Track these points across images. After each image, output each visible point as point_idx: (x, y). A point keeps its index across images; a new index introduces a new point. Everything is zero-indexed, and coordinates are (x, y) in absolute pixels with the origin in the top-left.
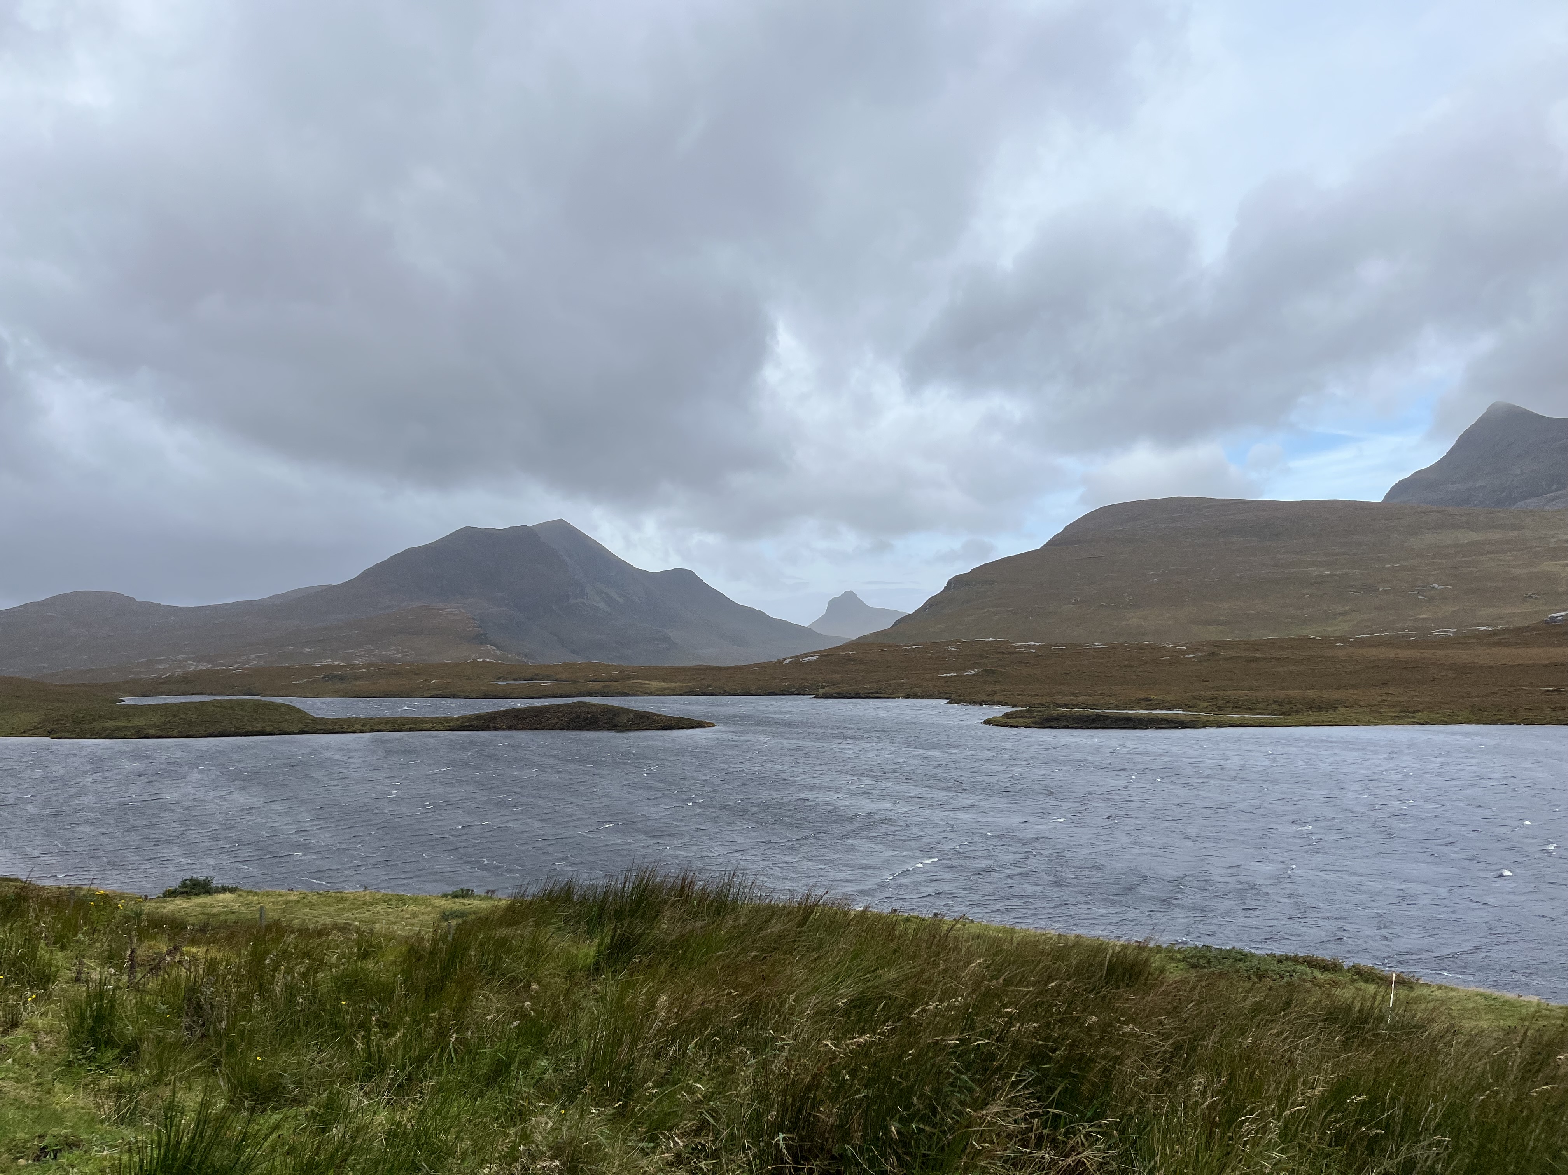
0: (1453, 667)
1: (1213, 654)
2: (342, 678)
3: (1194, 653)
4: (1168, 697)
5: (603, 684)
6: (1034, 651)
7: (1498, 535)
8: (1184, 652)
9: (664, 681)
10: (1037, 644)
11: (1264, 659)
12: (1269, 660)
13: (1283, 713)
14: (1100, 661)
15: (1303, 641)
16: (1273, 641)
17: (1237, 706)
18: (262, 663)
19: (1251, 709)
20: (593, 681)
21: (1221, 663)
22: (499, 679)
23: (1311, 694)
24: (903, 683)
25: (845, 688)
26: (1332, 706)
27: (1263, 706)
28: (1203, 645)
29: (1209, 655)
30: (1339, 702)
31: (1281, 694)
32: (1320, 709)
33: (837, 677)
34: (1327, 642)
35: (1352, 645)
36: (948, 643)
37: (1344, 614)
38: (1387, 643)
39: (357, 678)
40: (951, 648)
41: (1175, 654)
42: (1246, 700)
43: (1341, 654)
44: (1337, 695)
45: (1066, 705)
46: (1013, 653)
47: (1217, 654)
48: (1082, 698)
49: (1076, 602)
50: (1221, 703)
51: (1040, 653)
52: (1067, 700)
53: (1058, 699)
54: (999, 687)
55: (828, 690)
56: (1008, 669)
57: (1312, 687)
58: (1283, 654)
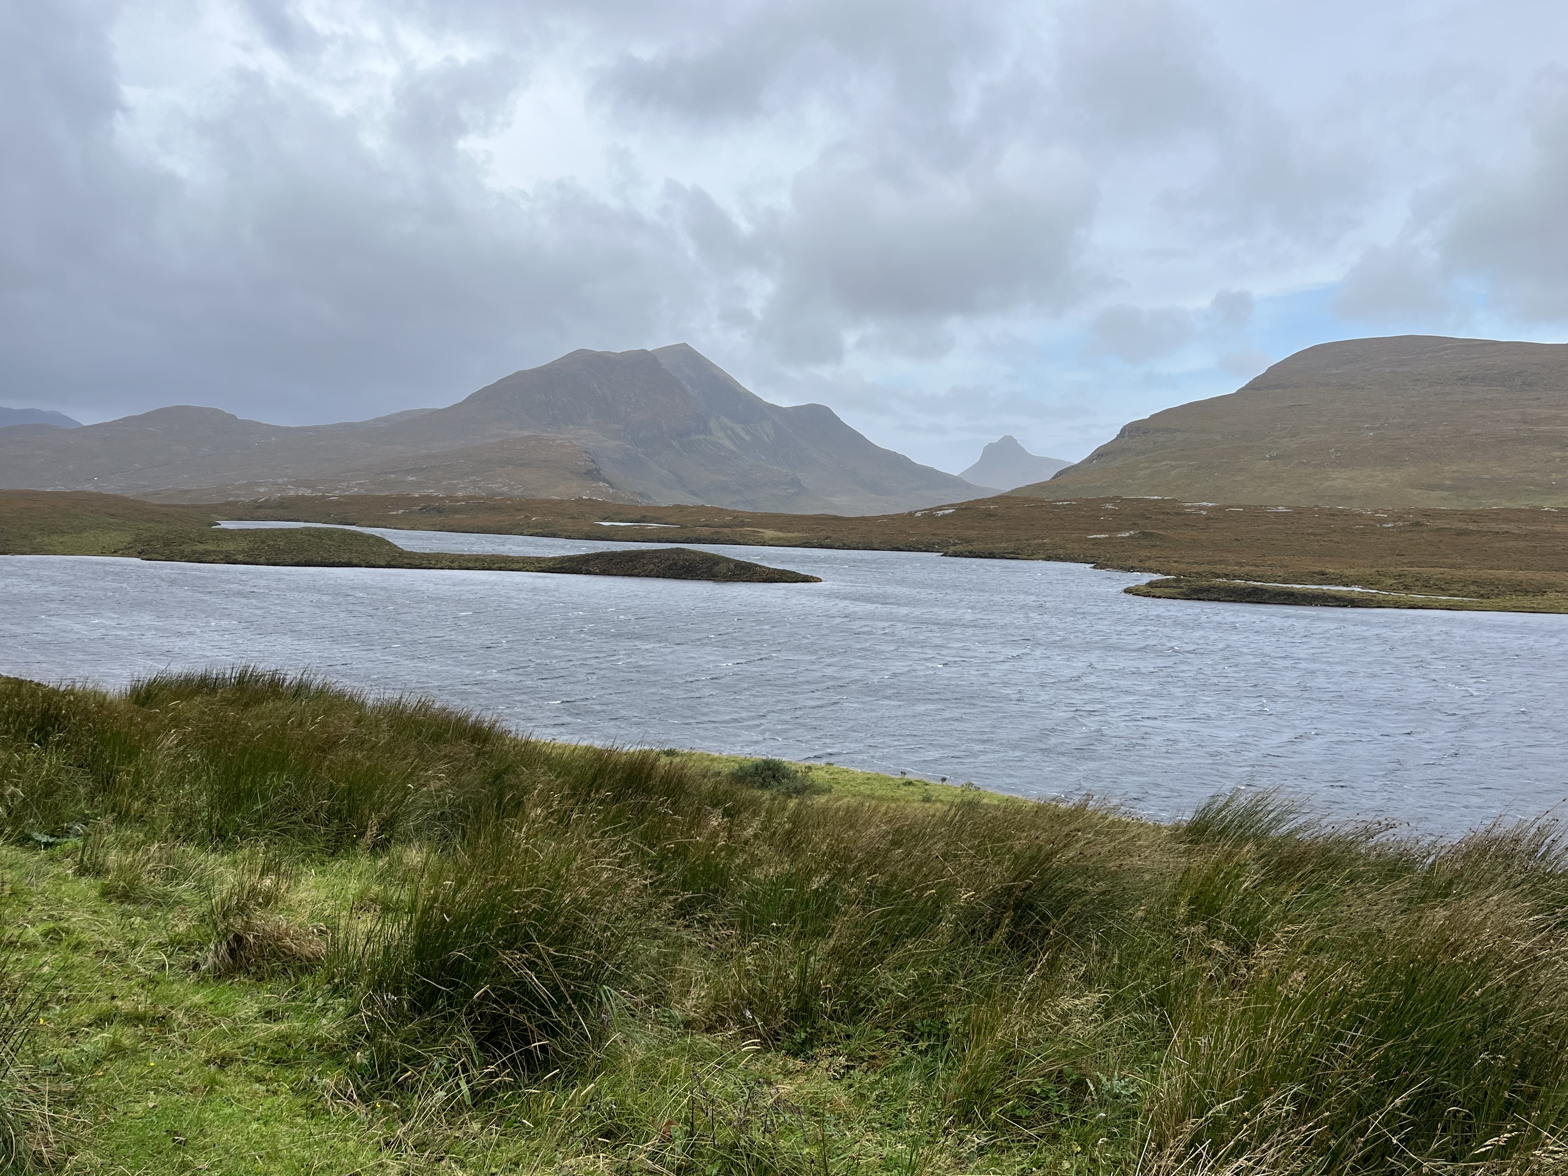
1: (1417, 524)
2: (440, 511)
3: (1394, 521)
4: (1348, 572)
5: (713, 530)
6: (1204, 513)
8: (1381, 521)
9: (780, 529)
10: (1210, 505)
11: (1478, 532)
12: (1484, 534)
13: (1482, 596)
14: (1280, 527)
15: (1535, 514)
17: (1427, 585)
18: (363, 491)
19: (1443, 590)
20: (704, 526)
21: (1424, 535)
22: (604, 520)
23: (1521, 575)
24: (1045, 543)
25: (977, 547)
26: (1540, 591)
27: (1458, 586)
28: (1409, 513)
29: (1412, 525)
30: (1552, 586)
31: (1486, 574)
32: (1526, 592)
33: (973, 534)
36: (1106, 500)
39: (456, 511)
40: (1109, 506)
41: (1372, 522)
42: (1438, 579)
44: (1555, 576)
45: (1226, 576)
46: (1180, 514)
47: (1423, 525)
48: (1247, 569)
49: (1272, 458)
50: (1409, 581)
51: (1211, 515)
52: (1228, 570)
53: (1220, 568)
54: (1154, 552)
55: (959, 548)
56: (1170, 533)
57: (1528, 567)
58: (1505, 527)
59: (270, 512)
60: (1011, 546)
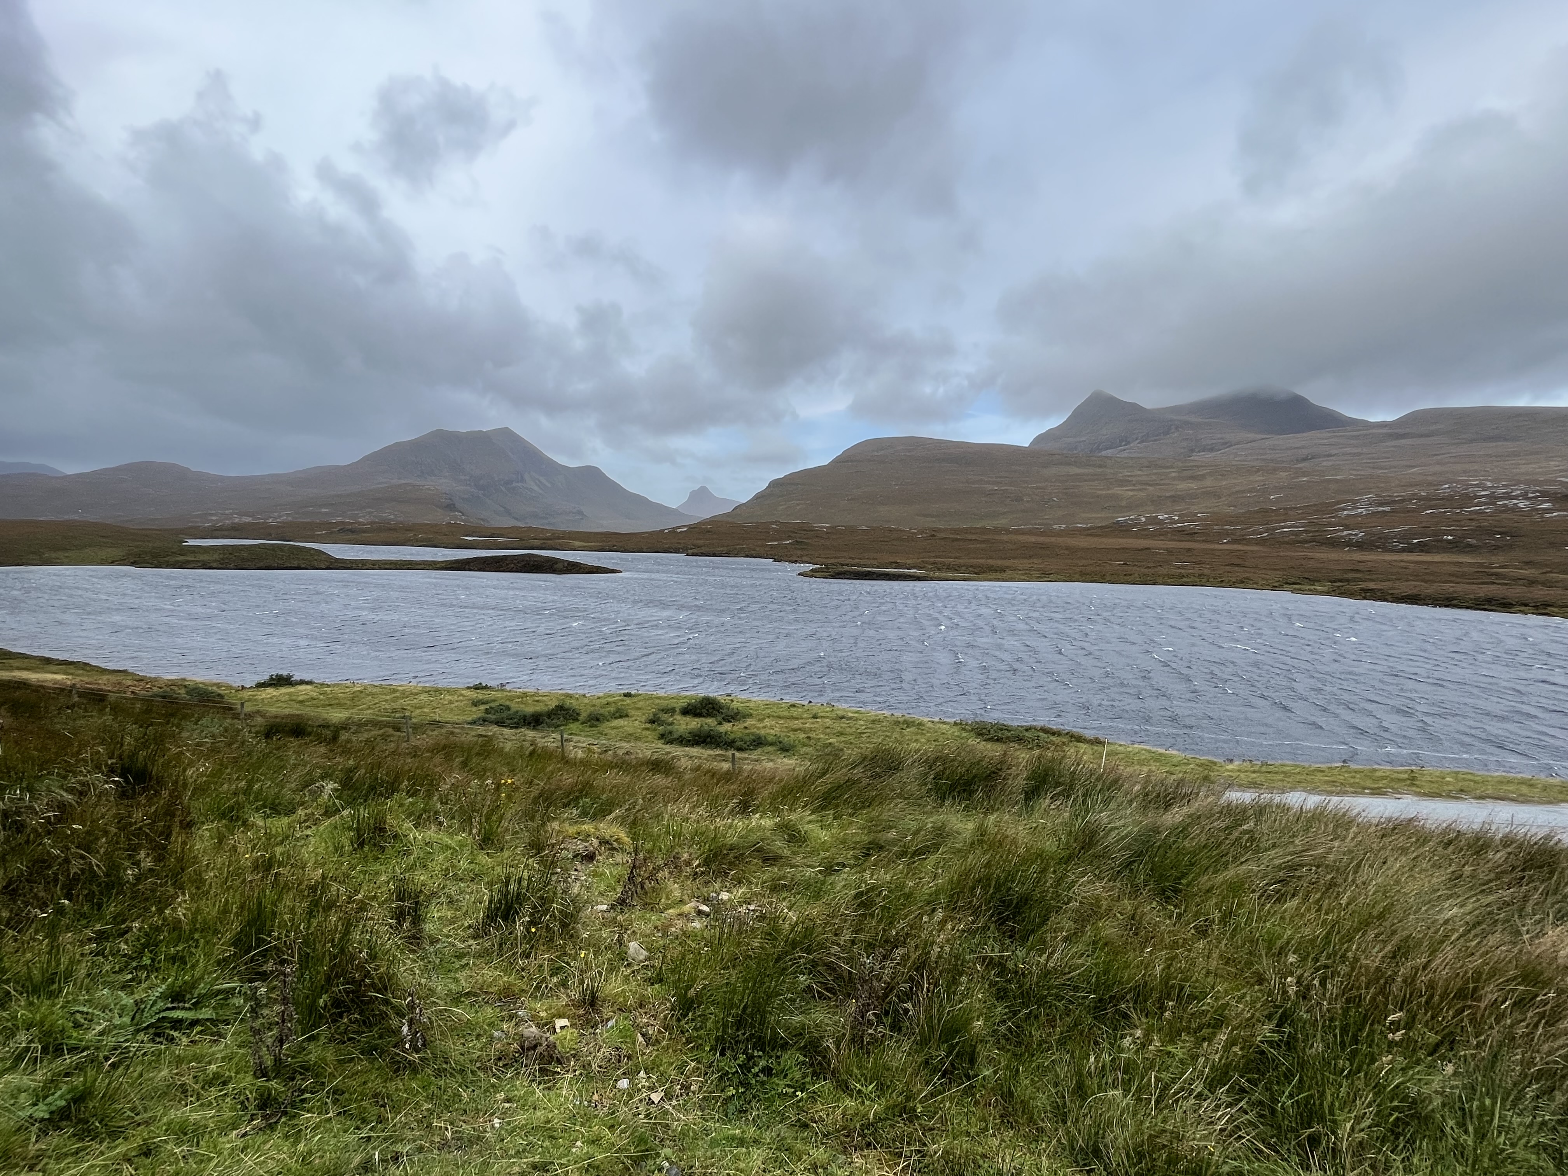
0: (1067, 548)
1: (933, 535)
2: (352, 531)
3: (921, 534)
4: (908, 562)
5: (543, 541)
6: (825, 530)
7: (1090, 470)
8: (915, 534)
9: (583, 541)
10: (827, 525)
12: (965, 540)
14: (866, 537)
15: (983, 530)
16: (966, 529)
17: (949, 568)
18: (290, 518)
20: (536, 539)
21: (937, 541)
22: (467, 536)
23: (991, 562)
25: (704, 550)
26: (1002, 570)
27: (964, 568)
28: (926, 530)
29: (930, 536)
30: (1007, 567)
31: (975, 561)
32: (996, 571)
33: (700, 542)
34: (997, 531)
35: (1011, 533)
36: (773, 523)
37: (1004, 513)
38: (1030, 532)
39: (365, 531)
40: (774, 526)
41: (911, 535)
43: (1005, 538)
44: (1006, 563)
45: (847, 565)
46: (812, 530)
47: (935, 536)
48: (857, 561)
49: (848, 500)
51: (829, 531)
52: (848, 561)
53: (842, 560)
54: (805, 552)
55: (694, 551)
56: (810, 541)
57: (991, 558)
58: (973, 537)
59: (226, 533)
60: (725, 549)
